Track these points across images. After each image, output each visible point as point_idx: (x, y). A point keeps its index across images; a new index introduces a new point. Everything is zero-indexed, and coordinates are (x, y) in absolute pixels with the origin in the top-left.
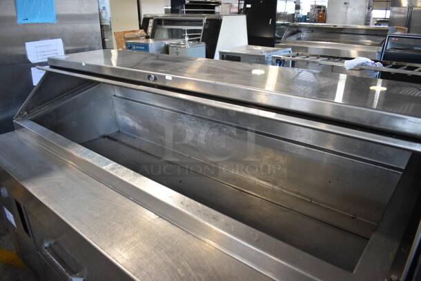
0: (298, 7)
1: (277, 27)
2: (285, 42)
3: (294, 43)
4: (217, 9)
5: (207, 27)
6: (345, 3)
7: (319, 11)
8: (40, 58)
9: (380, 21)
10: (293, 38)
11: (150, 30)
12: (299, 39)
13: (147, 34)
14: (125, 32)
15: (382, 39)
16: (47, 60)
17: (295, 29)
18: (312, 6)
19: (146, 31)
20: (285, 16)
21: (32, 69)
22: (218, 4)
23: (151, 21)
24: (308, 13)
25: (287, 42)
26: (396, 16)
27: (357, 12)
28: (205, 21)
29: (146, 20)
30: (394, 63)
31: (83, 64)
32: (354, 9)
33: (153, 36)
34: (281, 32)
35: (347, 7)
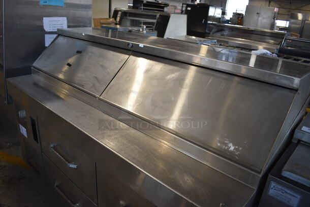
0: (224, 13)
1: (208, 26)
2: (212, 37)
3: (219, 37)
4: (166, 9)
5: (159, 20)
6: (258, 13)
7: (239, 17)
8: (51, 28)
9: (282, 29)
10: (219, 34)
11: (118, 19)
12: (223, 35)
13: (116, 21)
14: (101, 19)
15: (280, 40)
16: (56, 30)
17: (220, 28)
18: (234, 13)
19: (115, 19)
20: (213, 18)
21: (46, 35)
22: (167, 5)
23: (120, 13)
24: (231, 18)
25: (214, 36)
26: (293, 26)
27: (265, 21)
28: (158, 16)
29: (116, 12)
30: (285, 56)
31: (83, 34)
32: (264, 18)
33: (120, 24)
34: (210, 29)
35: (259, 17)
